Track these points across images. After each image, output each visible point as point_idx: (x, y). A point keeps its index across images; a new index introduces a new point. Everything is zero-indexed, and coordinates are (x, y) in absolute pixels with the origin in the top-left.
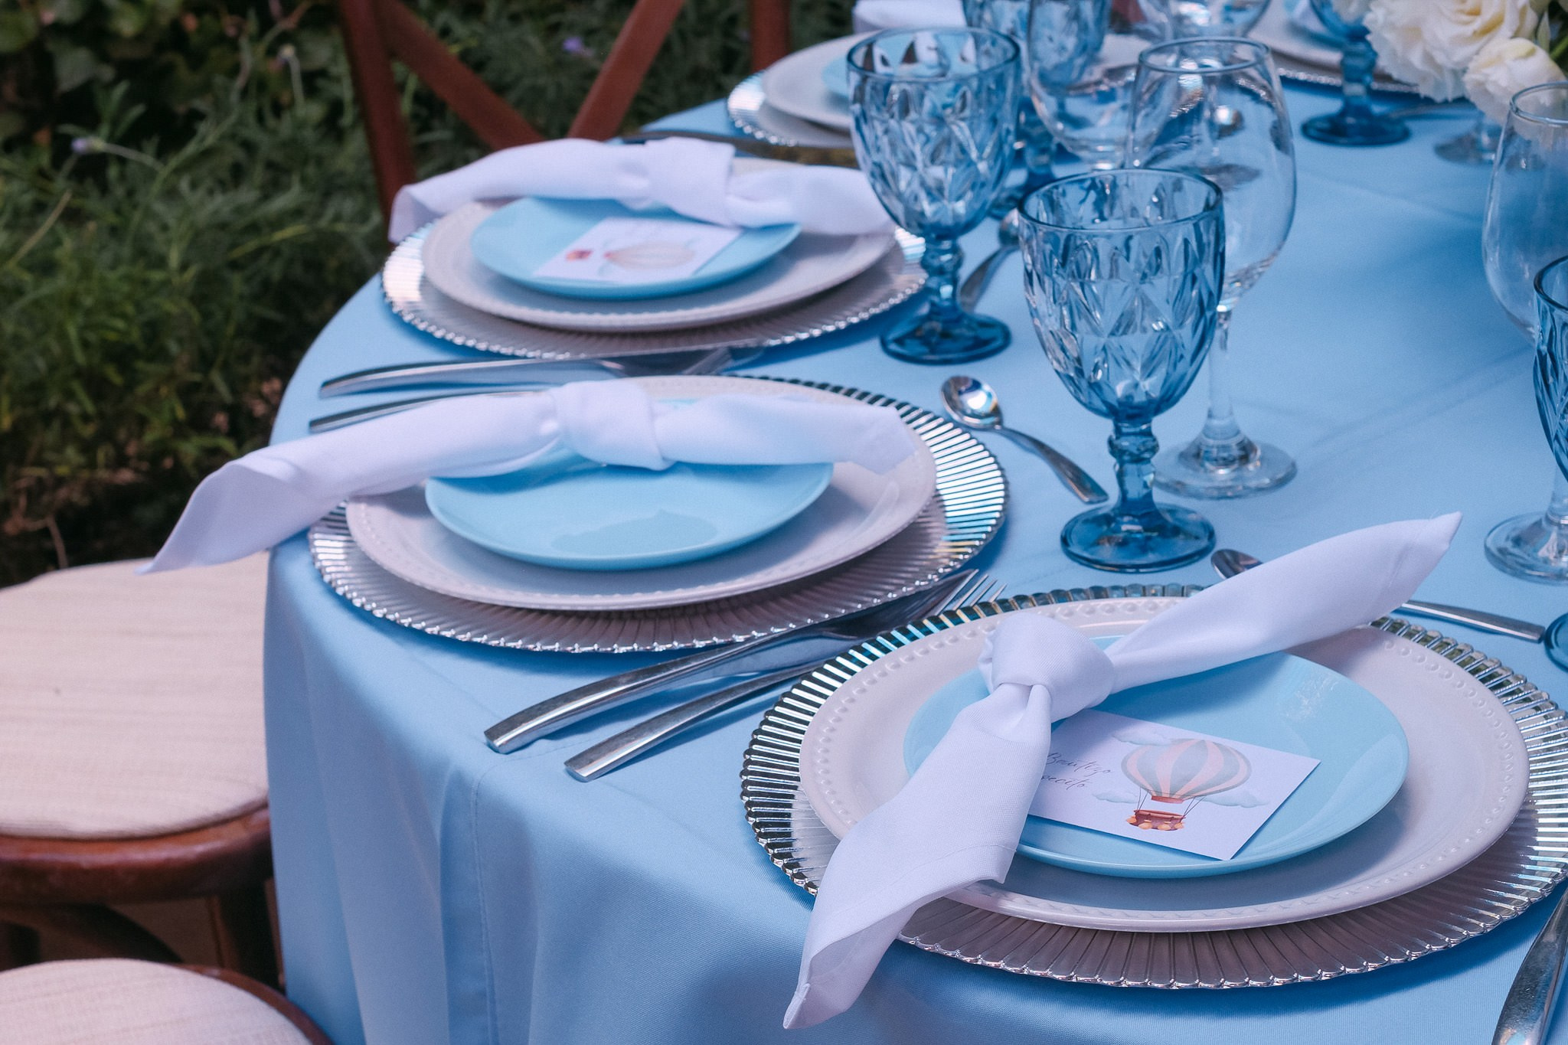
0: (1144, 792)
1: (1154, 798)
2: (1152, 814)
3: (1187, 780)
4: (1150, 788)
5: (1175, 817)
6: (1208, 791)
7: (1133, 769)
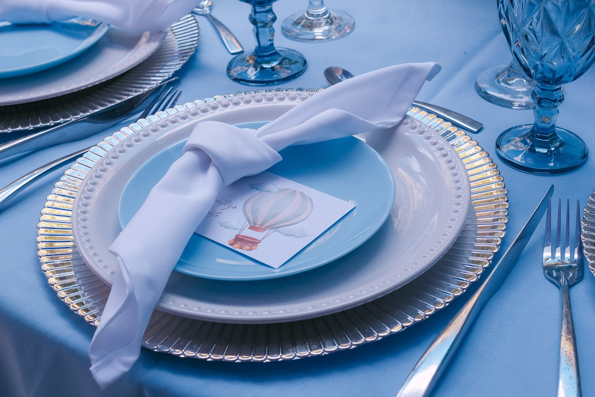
0: (247, 223)
1: (251, 228)
2: (244, 238)
3: (274, 216)
4: (251, 221)
5: (256, 241)
6: (281, 225)
7: (249, 207)
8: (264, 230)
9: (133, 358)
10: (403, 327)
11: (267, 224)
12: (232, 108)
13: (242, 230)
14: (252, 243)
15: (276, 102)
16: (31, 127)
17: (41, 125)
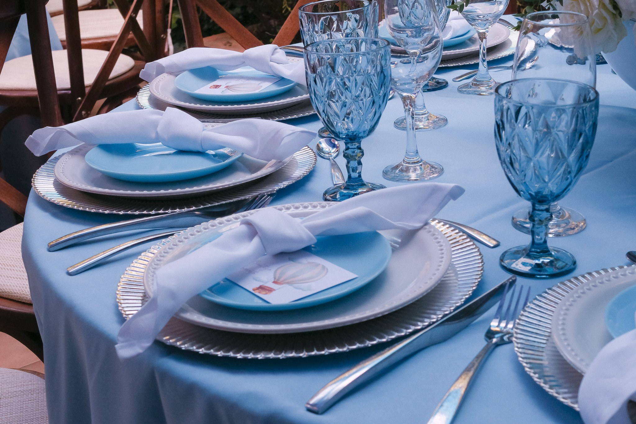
0: (273, 279)
1: (274, 282)
2: (265, 287)
3: (294, 277)
4: (277, 278)
5: (272, 290)
6: (296, 282)
7: (279, 271)
8: (282, 284)
9: (147, 344)
10: (348, 349)
11: (287, 281)
12: (293, 211)
13: (266, 283)
14: (268, 290)
15: (319, 209)
16: (137, 213)
17: (145, 212)
